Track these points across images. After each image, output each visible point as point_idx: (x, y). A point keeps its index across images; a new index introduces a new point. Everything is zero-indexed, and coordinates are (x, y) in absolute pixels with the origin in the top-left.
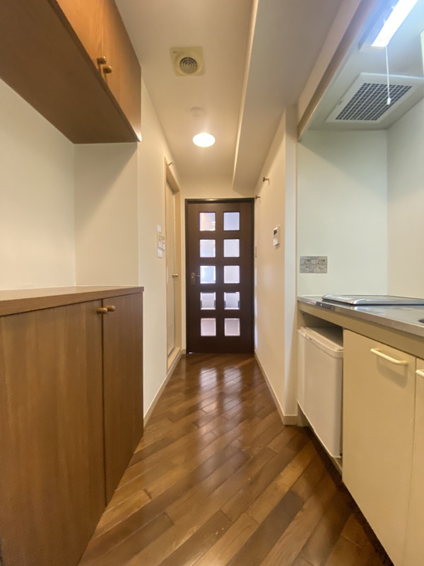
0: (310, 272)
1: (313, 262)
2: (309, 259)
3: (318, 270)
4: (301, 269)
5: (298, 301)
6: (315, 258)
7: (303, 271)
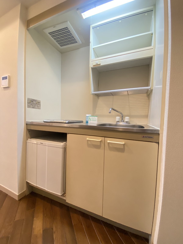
0: (33, 108)
1: (34, 102)
2: (32, 100)
3: (37, 107)
4: (28, 105)
5: (26, 124)
6: (35, 100)
7: (29, 107)
